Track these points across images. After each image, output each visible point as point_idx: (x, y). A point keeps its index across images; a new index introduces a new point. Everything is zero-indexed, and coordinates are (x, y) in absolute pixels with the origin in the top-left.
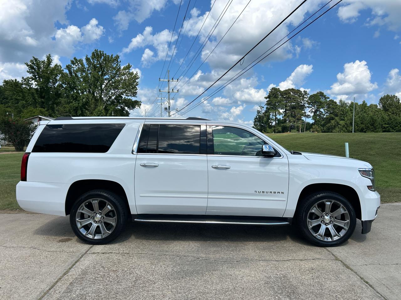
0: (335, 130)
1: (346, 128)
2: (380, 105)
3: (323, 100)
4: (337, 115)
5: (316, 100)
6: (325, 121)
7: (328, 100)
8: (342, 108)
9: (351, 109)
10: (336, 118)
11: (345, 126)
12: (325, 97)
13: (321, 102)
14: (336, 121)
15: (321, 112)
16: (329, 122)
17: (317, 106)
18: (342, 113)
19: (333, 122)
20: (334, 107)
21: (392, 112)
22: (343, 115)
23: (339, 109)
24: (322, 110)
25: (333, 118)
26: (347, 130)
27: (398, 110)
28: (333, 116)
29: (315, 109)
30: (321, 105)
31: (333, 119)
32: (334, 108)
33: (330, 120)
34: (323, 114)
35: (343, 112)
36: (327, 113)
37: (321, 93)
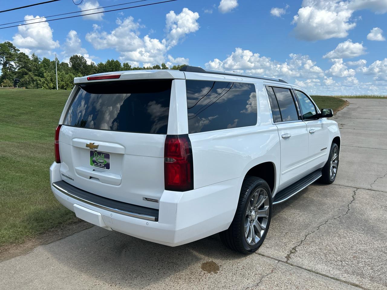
0: (30, 86)
1: (47, 84)
2: (70, 64)
3: (12, 52)
4: (30, 71)
5: (4, 51)
6: (18, 75)
7: (19, 52)
8: (35, 63)
9: (44, 65)
10: (29, 73)
11: (45, 82)
12: (14, 48)
13: (11, 54)
14: (30, 76)
15: (11, 65)
16: (22, 77)
17: (6, 58)
18: (35, 68)
19: (26, 77)
20: (26, 61)
21: (82, 72)
22: (36, 70)
23: (32, 64)
24: (12, 63)
25: (26, 72)
26: (48, 86)
27: (86, 70)
28: (26, 70)
29: (4, 61)
30: (10, 57)
31: (26, 74)
32: (26, 63)
33: (23, 74)
34: (14, 68)
35: (37, 67)
36: (18, 66)
37: (9, 43)
